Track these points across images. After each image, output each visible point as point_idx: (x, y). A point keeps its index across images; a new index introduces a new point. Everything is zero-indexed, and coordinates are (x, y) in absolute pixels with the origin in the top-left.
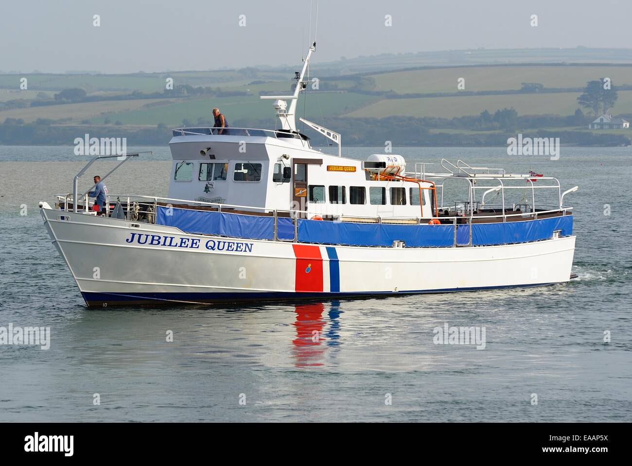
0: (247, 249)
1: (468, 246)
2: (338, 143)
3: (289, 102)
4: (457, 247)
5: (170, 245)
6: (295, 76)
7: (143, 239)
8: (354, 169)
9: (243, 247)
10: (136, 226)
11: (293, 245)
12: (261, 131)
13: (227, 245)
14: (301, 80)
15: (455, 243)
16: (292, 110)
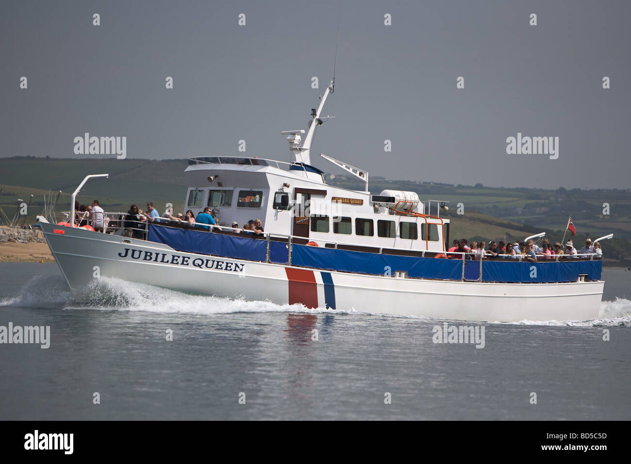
0: (237, 269)
1: (478, 282)
2: (365, 180)
3: (304, 137)
4: (465, 281)
5: (162, 261)
6: (311, 112)
7: (136, 255)
8: (361, 202)
9: (233, 267)
10: (128, 242)
11: (286, 268)
12: (263, 160)
13: (215, 263)
14: (317, 117)
15: (463, 277)
16: (307, 145)
